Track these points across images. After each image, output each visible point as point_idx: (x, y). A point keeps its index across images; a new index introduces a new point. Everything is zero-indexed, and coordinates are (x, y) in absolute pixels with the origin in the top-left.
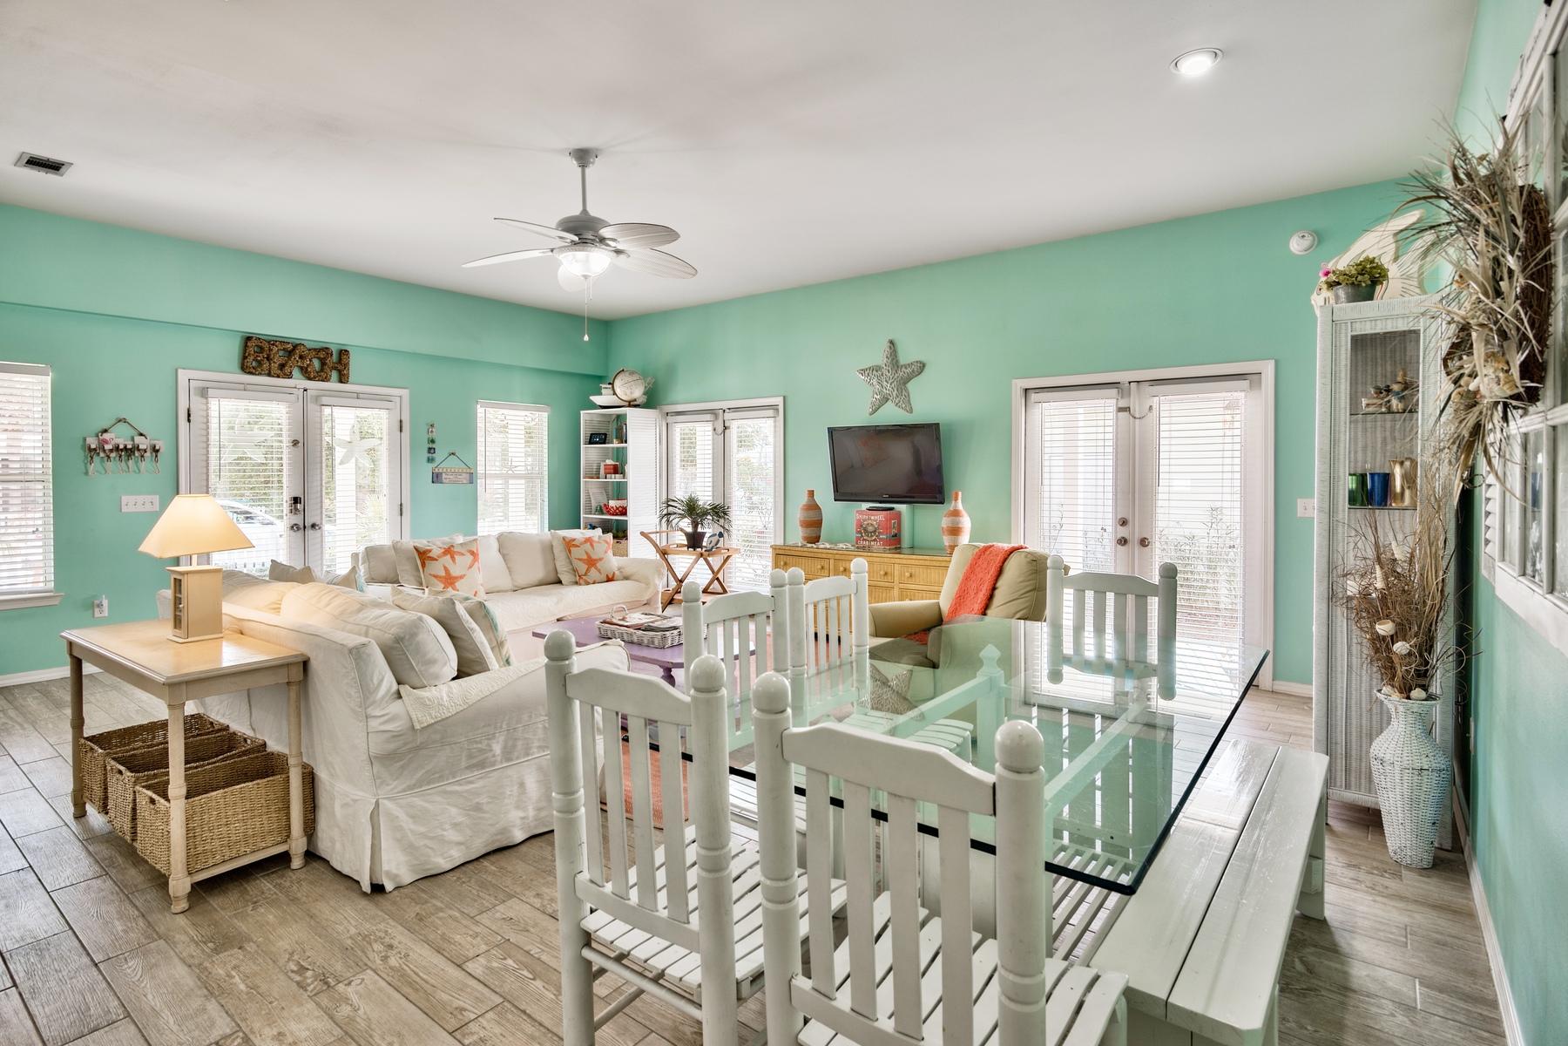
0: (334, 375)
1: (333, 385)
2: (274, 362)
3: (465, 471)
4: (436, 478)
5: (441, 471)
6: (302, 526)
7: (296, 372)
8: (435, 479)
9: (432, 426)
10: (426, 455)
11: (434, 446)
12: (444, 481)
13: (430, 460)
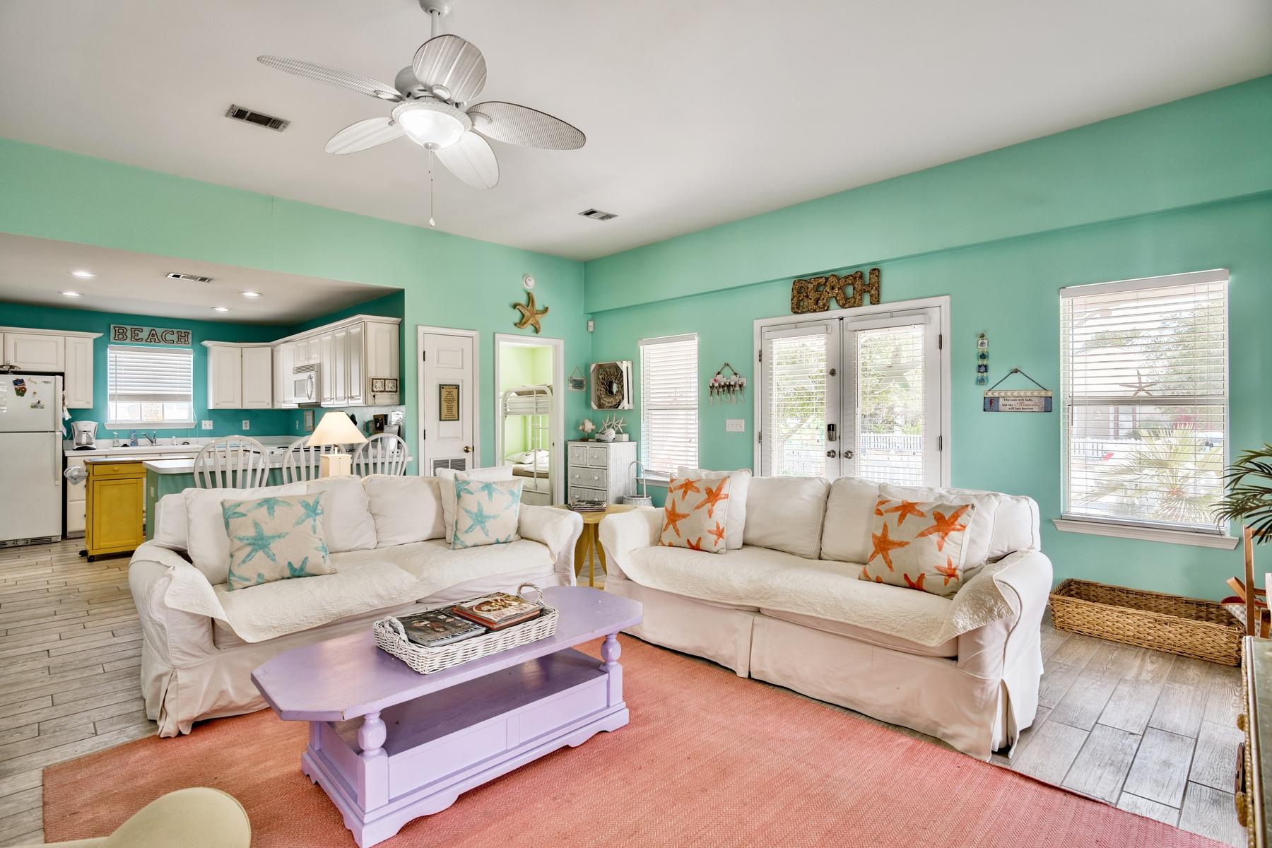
0: (867, 298)
1: (867, 308)
2: (811, 299)
3: (1036, 394)
4: (991, 404)
5: (996, 395)
6: (837, 453)
7: (833, 304)
8: (988, 406)
9: (982, 336)
10: (975, 375)
11: (985, 362)
12: (1001, 408)
13: (981, 381)
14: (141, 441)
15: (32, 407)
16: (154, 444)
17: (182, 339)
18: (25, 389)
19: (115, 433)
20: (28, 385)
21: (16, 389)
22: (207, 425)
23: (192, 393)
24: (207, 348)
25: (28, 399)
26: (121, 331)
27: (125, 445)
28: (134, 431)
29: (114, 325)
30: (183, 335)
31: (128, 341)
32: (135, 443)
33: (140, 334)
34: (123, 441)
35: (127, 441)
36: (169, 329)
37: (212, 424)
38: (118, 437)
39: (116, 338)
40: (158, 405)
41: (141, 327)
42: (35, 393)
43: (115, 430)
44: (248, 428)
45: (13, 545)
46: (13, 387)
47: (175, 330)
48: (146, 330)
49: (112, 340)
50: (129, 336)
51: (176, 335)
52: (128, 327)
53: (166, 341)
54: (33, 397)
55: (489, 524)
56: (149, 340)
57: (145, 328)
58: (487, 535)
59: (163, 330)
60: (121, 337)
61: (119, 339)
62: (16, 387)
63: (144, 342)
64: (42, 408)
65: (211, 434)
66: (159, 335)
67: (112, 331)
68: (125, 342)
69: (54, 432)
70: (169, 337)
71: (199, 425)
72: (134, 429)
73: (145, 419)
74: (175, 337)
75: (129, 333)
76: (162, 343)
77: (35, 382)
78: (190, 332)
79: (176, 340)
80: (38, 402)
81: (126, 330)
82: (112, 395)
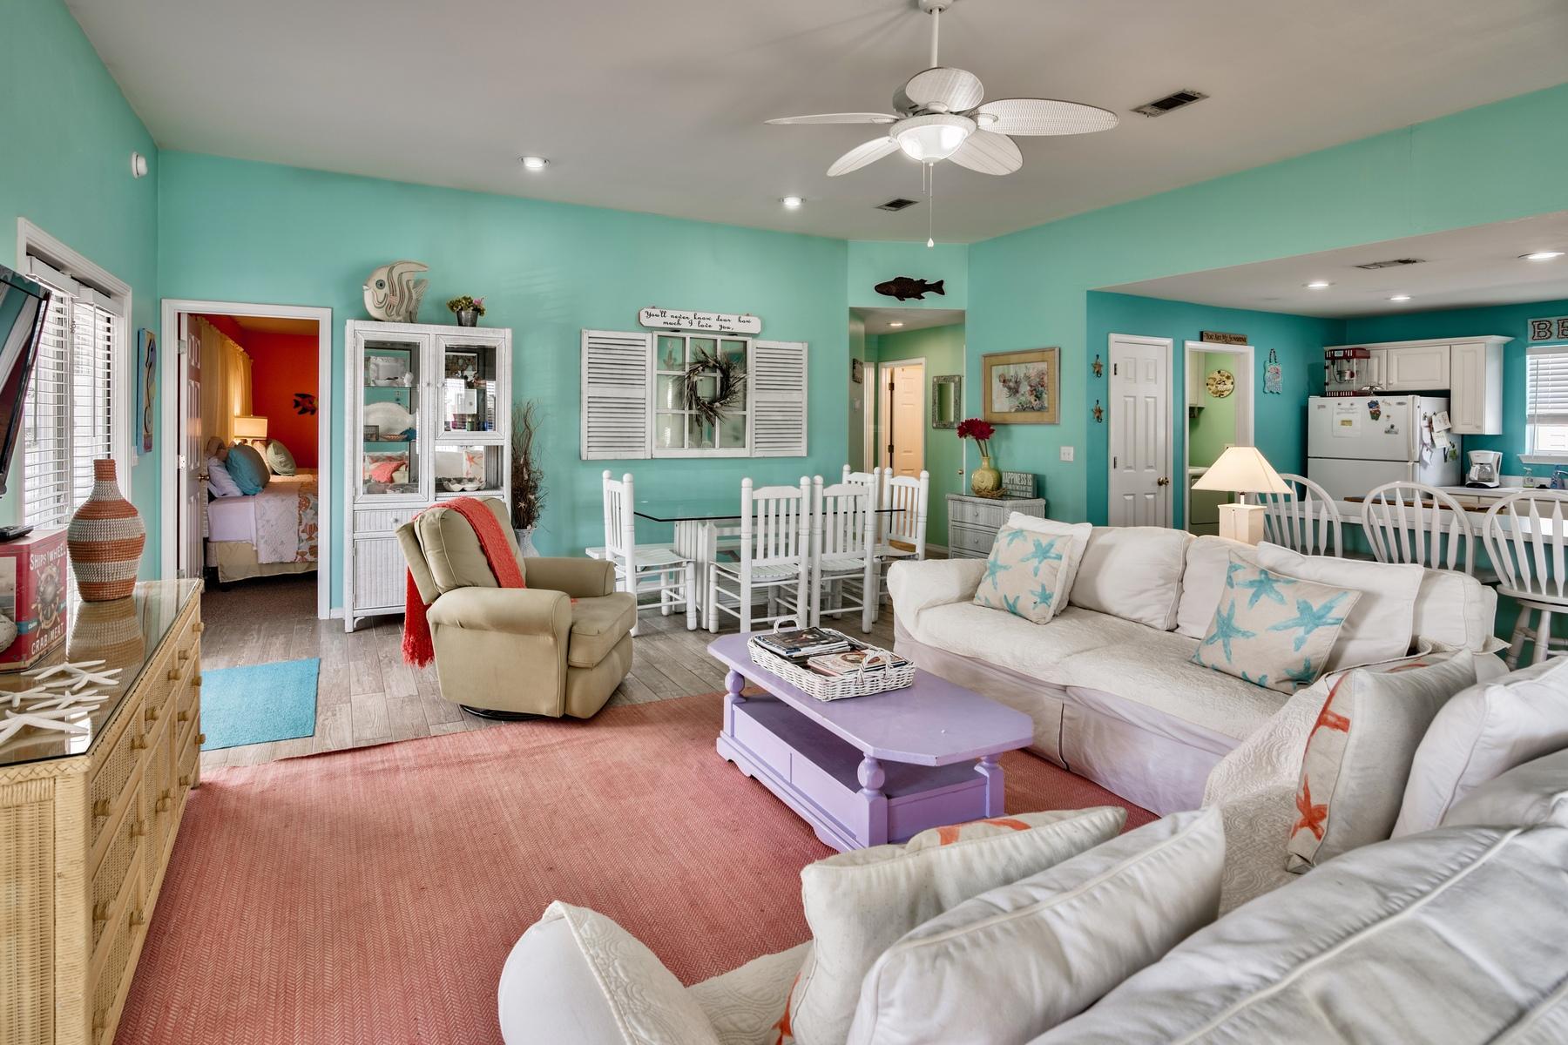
15: (1386, 432)
18: (1380, 412)
20: (1383, 408)
21: (1371, 412)
25: (1383, 423)
26: (1543, 326)
29: (1533, 320)
31: (1553, 339)
32: (1558, 485)
34: (1540, 481)
35: (1547, 481)
38: (1534, 475)
39: (1536, 337)
42: (1388, 416)
43: (1537, 465)
46: (1368, 410)
49: (1530, 341)
50: (1555, 332)
52: (1554, 320)
54: (1387, 421)
55: (1237, 642)
58: (1229, 659)
60: (1543, 335)
61: (1540, 338)
62: (1371, 409)
64: (1396, 433)
67: (1530, 327)
68: (1548, 340)
72: (1557, 464)
75: (1554, 329)
77: (1389, 404)
80: (1392, 427)
81: (1548, 325)
82: (1532, 416)
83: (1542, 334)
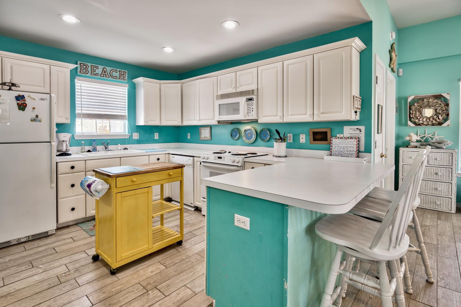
14: (98, 148)
15: (32, 120)
16: (107, 149)
17: (121, 76)
18: (26, 104)
19: (83, 142)
20: (28, 101)
21: (18, 104)
22: (136, 136)
23: (127, 114)
24: (135, 84)
25: (28, 113)
26: (84, 67)
27: (89, 151)
28: (94, 140)
29: (80, 62)
30: (122, 73)
31: (89, 75)
32: (95, 150)
33: (97, 70)
34: (87, 148)
35: (90, 148)
36: (114, 69)
37: (138, 135)
38: (85, 145)
39: (82, 72)
40: (106, 122)
41: (97, 65)
42: (34, 108)
43: (83, 140)
44: (158, 138)
45: (17, 243)
46: (15, 103)
47: (118, 70)
48: (101, 67)
49: (79, 73)
50: (90, 71)
51: (118, 73)
52: (89, 65)
53: (112, 77)
54: (32, 112)
56: (102, 75)
57: (100, 67)
59: (111, 68)
62: (18, 102)
63: (99, 77)
64: (40, 121)
65: (139, 142)
66: (109, 72)
67: (79, 66)
68: (87, 75)
69: (50, 142)
70: (114, 74)
71: (131, 136)
73: (99, 133)
74: (117, 74)
75: (89, 69)
76: (110, 78)
77: (34, 99)
78: (127, 71)
79: (118, 77)
80: (37, 116)
81: (87, 67)
82: (79, 114)
83: (84, 71)
